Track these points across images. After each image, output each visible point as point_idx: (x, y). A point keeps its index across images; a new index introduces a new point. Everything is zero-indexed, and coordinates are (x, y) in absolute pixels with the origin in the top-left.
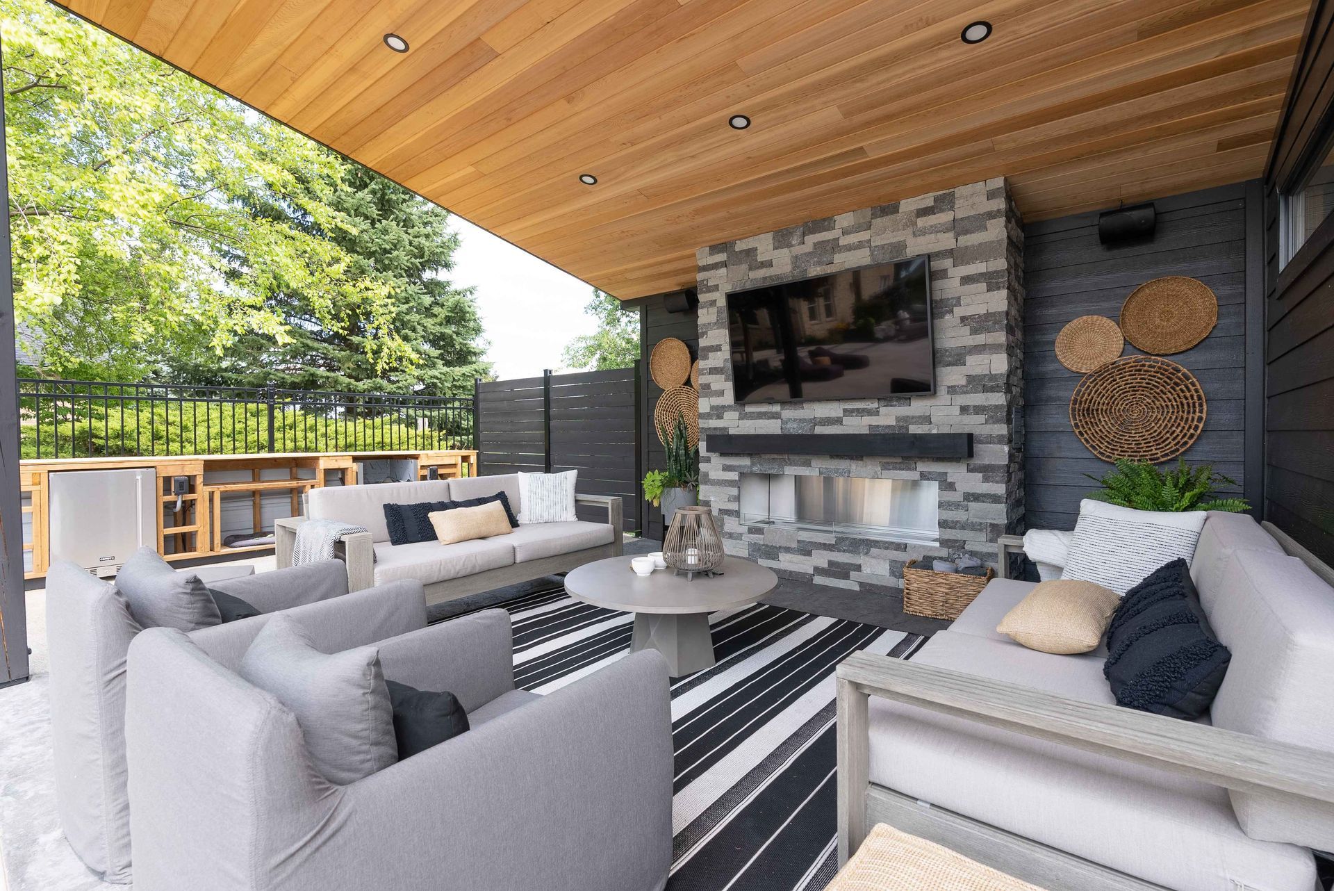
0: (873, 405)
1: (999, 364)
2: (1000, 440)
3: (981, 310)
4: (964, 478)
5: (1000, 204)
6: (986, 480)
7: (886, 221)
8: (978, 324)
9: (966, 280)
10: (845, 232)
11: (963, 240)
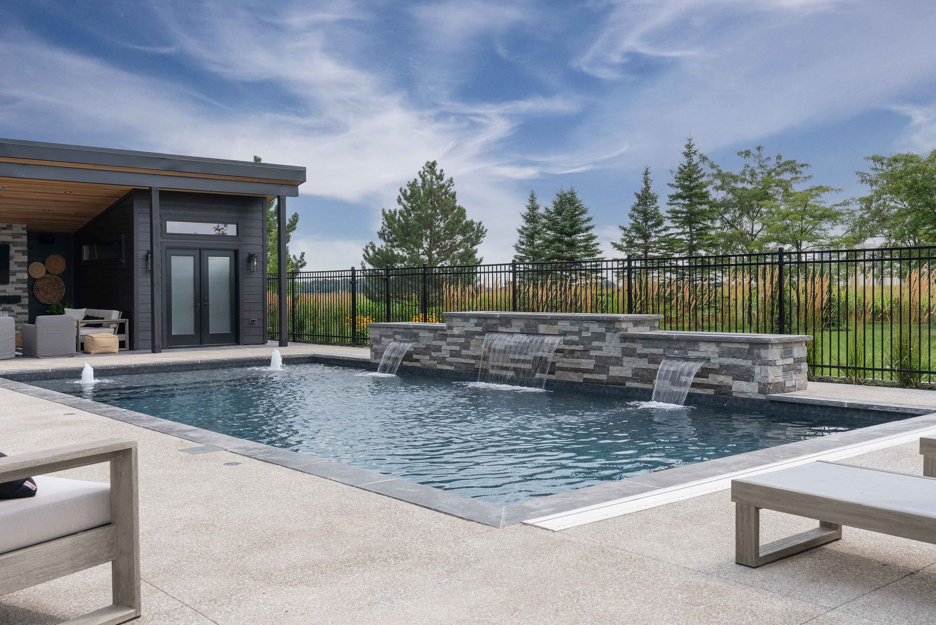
1: (26, 276)
2: (26, 297)
3: (20, 260)
4: (16, 308)
5: (25, 232)
6: (23, 308)
8: (20, 264)
9: (16, 251)
11: (16, 240)
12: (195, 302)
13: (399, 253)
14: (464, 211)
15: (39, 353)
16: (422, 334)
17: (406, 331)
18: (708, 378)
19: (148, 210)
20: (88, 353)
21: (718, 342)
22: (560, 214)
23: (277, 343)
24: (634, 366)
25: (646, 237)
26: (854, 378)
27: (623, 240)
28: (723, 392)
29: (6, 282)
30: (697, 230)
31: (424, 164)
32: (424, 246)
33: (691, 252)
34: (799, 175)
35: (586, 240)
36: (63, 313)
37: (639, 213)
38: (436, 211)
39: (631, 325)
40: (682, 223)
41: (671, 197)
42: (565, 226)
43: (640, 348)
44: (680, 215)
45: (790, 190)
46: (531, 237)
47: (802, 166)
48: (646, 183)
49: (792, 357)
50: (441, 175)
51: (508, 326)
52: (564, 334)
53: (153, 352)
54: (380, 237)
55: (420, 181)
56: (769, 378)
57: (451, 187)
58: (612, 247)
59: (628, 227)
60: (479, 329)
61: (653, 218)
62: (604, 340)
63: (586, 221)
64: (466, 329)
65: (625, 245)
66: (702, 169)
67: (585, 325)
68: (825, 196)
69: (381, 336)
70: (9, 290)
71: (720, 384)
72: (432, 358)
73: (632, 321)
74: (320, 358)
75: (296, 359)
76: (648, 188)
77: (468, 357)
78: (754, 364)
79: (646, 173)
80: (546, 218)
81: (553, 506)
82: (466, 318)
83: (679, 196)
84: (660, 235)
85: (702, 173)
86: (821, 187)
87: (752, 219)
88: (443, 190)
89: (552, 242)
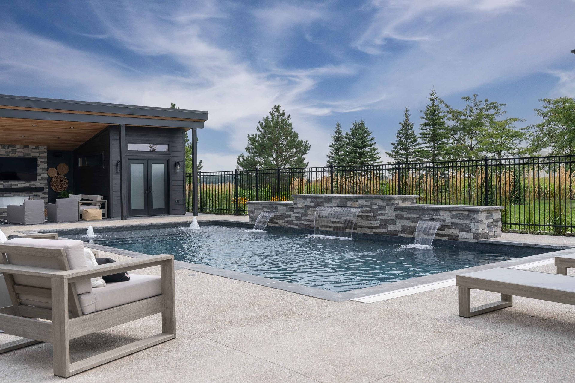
0: (25, 182)
1: (46, 176)
2: (47, 188)
3: (43, 167)
4: (41, 194)
5: (46, 150)
6: (45, 195)
7: (26, 148)
8: (43, 169)
9: (41, 162)
10: (18, 149)
11: (41, 155)
12: (145, 191)
13: (258, 160)
14: (297, 134)
15: (58, 220)
16: (279, 207)
17: (270, 206)
18: (445, 230)
19: (119, 137)
20: (85, 220)
21: (450, 210)
22: (355, 136)
23: (192, 214)
24: (402, 225)
25: (407, 149)
26: (528, 230)
27: (393, 151)
28: (453, 238)
29: (35, 179)
30: (438, 145)
31: (273, 107)
32: (274, 156)
33: (434, 158)
34: (499, 111)
35: (371, 151)
36: (68, 197)
37: (402, 134)
38: (280, 135)
39: (400, 201)
40: (429, 140)
41: (422, 125)
42: (358, 143)
43: (406, 214)
44: (427, 136)
45: (494, 120)
46: (337, 150)
47: (501, 105)
48: (406, 116)
49: (492, 218)
50: (283, 113)
51: (330, 202)
52: (362, 206)
53: (122, 219)
54: (247, 151)
55: (270, 117)
56: (480, 230)
57: (289, 120)
58: (386, 155)
59: (396, 143)
60: (313, 204)
61: (411, 138)
62: (385, 210)
63: (370, 140)
64: (305, 204)
65: (394, 154)
66: (440, 108)
67: (374, 202)
68: (515, 124)
69: (255, 209)
70: (37, 184)
71: (452, 234)
72: (285, 221)
73: (401, 199)
74: (219, 222)
75: (205, 222)
76: (407, 120)
77: (306, 220)
78: (471, 223)
79: (407, 111)
80: (347, 138)
81: (365, 293)
82: (305, 198)
83: (426, 125)
84: (416, 148)
85: (441, 110)
86: (512, 119)
87: (471, 138)
88: (285, 122)
89: (350, 153)
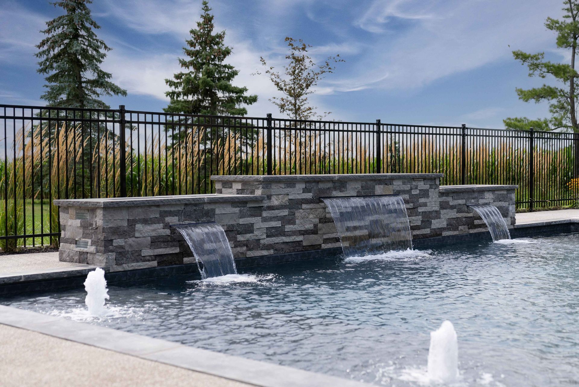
16: (220, 210)
17: (188, 208)
21: (493, 190)
24: (448, 217)
43: (451, 201)
51: (343, 189)
52: (398, 193)
60: (309, 196)
62: (428, 196)
67: (414, 183)
72: (238, 244)
77: (294, 233)
78: (509, 205)
